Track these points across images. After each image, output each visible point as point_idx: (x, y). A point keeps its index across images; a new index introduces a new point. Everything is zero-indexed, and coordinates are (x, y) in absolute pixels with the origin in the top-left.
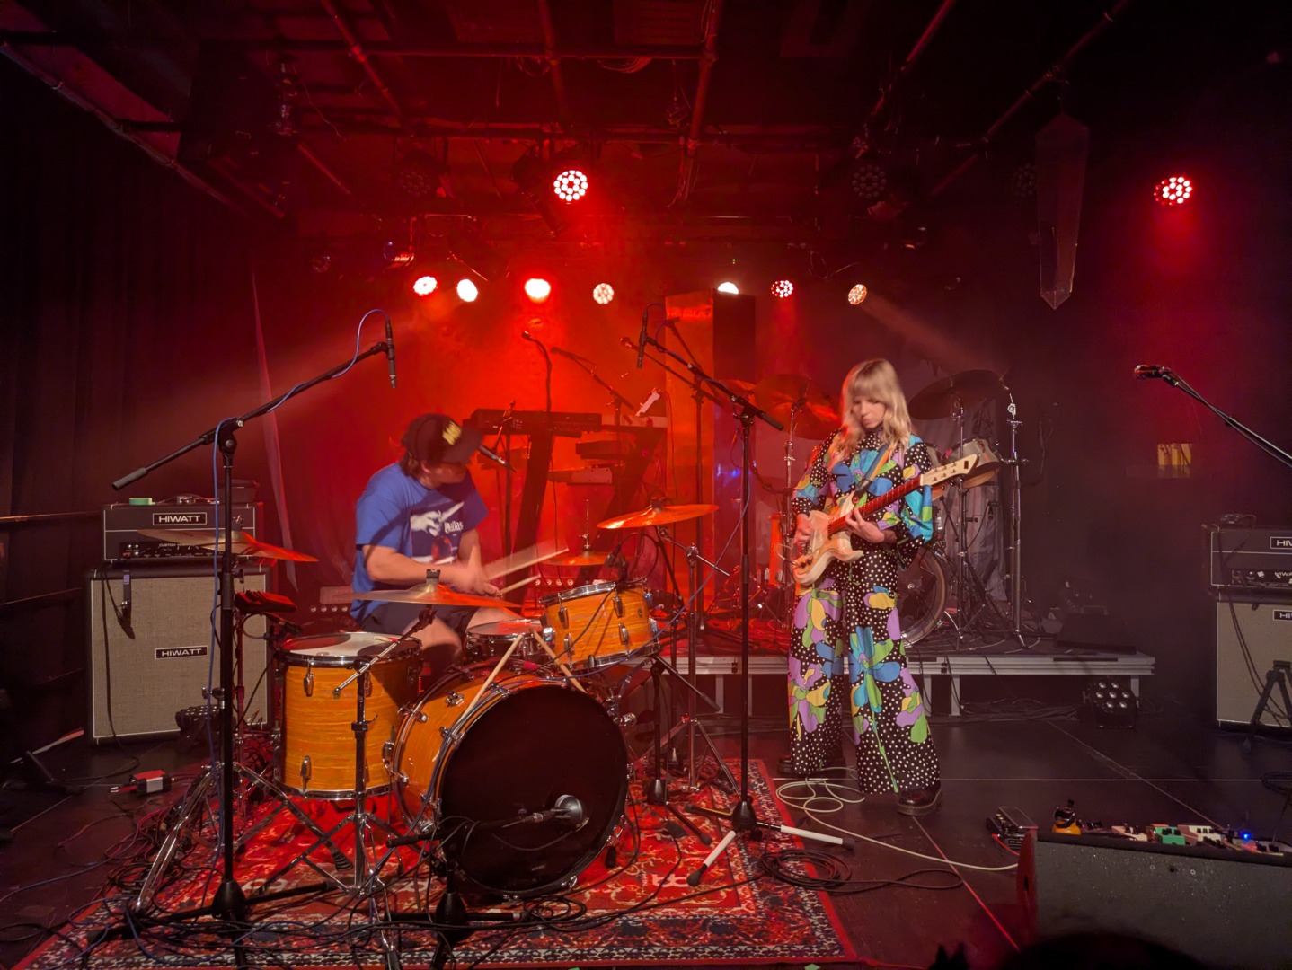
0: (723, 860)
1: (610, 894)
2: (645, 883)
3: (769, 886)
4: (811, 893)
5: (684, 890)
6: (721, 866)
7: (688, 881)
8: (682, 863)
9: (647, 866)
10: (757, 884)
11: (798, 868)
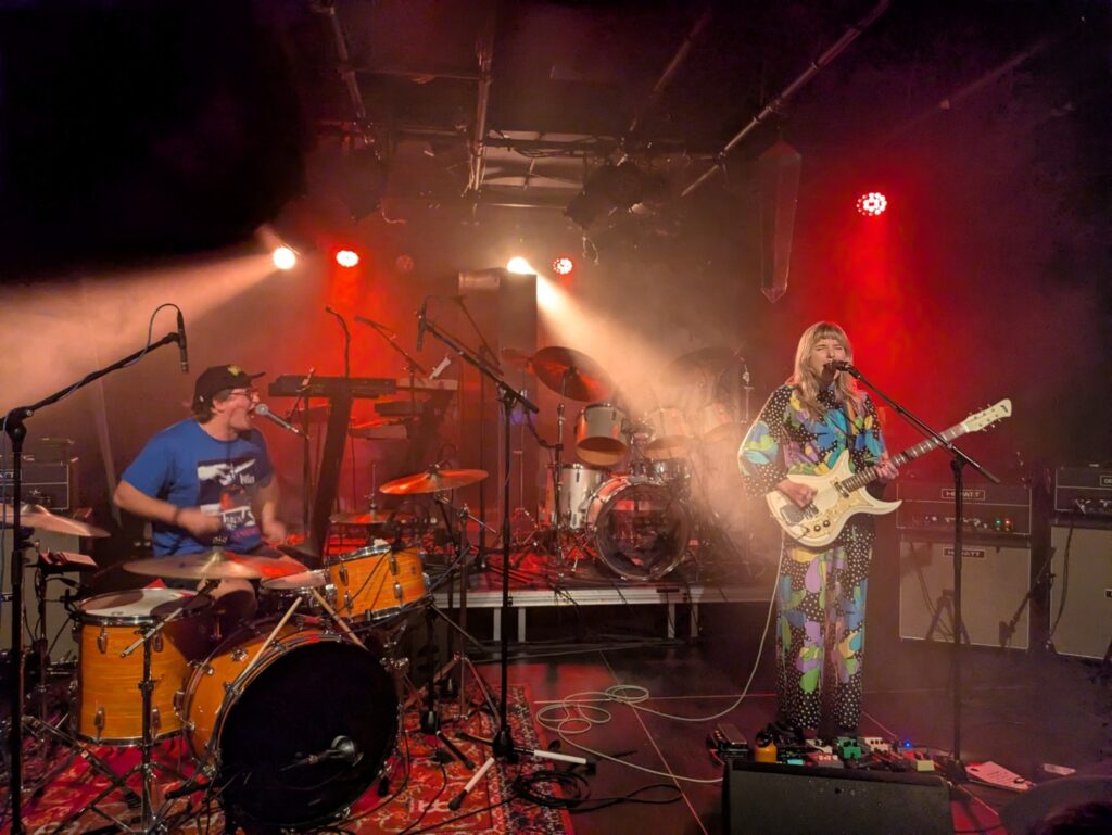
0: (482, 785)
1: (378, 822)
2: (412, 810)
3: (519, 806)
4: (555, 811)
5: (446, 814)
6: (480, 790)
7: (450, 806)
8: (446, 789)
9: (415, 793)
10: (510, 806)
11: (546, 788)
